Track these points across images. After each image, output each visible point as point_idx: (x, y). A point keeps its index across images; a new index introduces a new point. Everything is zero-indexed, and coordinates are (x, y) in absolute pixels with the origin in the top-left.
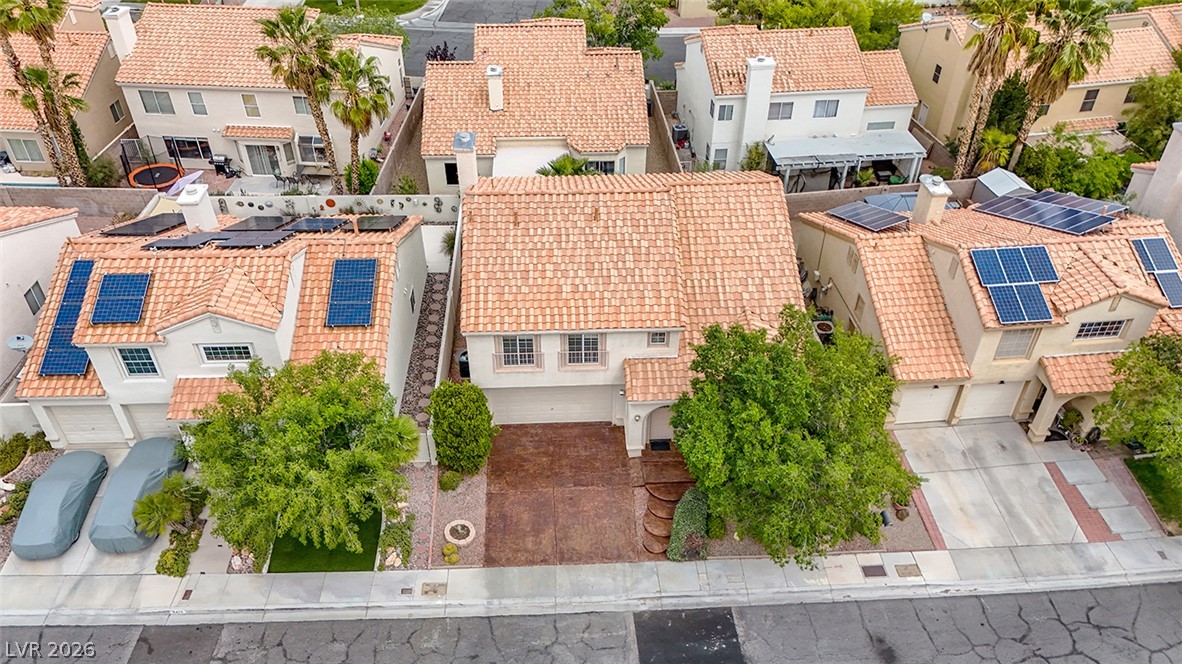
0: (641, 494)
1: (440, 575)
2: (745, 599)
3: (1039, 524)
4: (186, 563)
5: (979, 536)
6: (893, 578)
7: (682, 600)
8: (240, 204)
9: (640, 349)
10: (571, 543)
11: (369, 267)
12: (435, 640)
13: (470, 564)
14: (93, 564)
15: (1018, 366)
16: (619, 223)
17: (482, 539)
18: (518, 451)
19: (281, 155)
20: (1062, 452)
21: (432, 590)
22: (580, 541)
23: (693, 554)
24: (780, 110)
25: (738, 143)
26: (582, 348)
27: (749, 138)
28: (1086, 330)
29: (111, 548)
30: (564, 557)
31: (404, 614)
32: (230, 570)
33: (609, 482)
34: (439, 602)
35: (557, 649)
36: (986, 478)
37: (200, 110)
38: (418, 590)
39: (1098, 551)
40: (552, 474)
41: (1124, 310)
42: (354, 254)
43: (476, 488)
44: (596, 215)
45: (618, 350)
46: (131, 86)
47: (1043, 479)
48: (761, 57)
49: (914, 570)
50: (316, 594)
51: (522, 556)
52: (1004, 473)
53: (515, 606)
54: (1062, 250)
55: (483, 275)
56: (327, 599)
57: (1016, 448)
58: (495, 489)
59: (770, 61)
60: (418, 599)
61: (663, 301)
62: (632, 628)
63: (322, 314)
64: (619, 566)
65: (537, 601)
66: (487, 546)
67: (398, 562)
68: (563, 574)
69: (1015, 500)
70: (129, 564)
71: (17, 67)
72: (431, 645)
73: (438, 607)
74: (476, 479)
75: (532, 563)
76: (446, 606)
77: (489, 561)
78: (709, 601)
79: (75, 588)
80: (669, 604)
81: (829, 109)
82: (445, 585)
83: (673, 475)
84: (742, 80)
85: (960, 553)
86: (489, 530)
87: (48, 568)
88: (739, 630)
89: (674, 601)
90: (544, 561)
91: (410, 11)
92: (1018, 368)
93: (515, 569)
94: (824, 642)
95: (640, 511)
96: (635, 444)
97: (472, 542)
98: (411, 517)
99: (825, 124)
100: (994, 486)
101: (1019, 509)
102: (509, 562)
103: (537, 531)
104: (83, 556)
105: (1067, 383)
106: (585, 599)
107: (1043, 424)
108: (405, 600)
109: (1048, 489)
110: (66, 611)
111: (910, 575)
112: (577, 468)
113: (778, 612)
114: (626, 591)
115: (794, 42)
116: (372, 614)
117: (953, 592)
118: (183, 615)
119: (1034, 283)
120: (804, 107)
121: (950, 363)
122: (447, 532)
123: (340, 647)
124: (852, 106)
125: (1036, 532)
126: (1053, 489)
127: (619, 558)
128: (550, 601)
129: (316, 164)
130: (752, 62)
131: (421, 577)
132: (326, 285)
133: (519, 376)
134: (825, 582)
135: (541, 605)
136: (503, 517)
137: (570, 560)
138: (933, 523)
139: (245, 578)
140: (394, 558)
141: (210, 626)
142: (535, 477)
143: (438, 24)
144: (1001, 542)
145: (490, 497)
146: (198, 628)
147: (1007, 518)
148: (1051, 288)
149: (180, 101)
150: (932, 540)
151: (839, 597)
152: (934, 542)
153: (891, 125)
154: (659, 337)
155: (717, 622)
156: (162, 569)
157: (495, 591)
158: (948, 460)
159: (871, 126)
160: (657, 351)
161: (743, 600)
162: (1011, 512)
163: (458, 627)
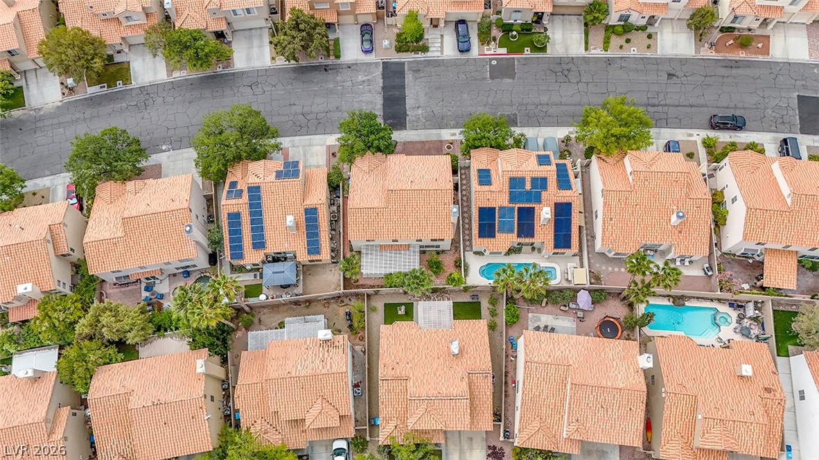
1: (453, 138)
3: (299, 151)
10: (421, 145)
13: (446, 140)
21: (454, 134)
51: (433, 142)
53: (434, 131)
60: (457, 132)
62: (407, 126)
64: (409, 141)
65: (429, 133)
66: (442, 145)
68: (423, 138)
73: (452, 131)
75: (431, 141)
79: (538, 135)
82: (451, 135)
90: (428, 141)
97: (446, 145)
100: (305, 161)
101: (302, 155)
102: (436, 141)
106: (418, 133)
114: (408, 135)
115: (299, 366)
117: (329, 135)
122: (452, 147)
128: (426, 133)
131: (457, 138)
136: (438, 152)
137: (421, 141)
138: (327, 154)
144: (311, 147)
147: (307, 153)
150: (329, 147)
157: (439, 135)
162: (305, 155)
163: (447, 127)
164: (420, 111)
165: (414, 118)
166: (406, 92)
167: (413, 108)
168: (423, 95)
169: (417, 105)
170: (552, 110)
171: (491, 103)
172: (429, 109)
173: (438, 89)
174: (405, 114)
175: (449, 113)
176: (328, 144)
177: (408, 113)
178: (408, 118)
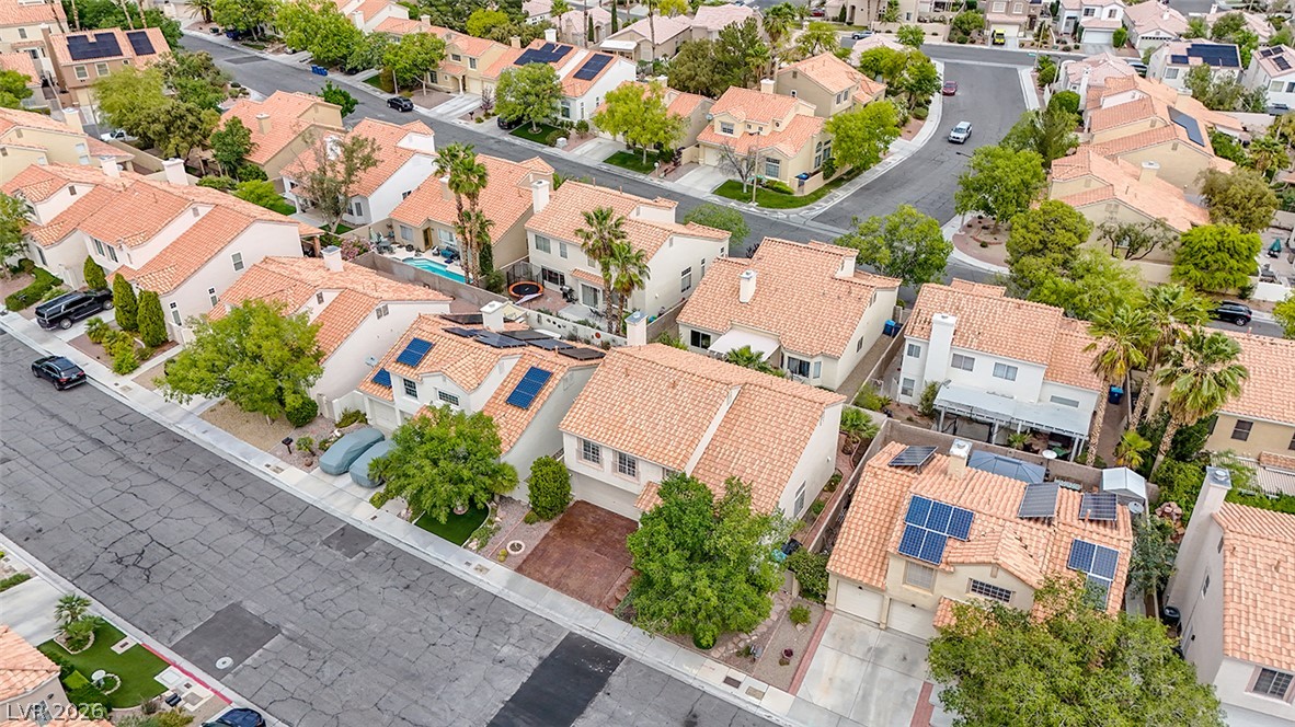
0: (628, 573)
1: (490, 564)
2: (639, 657)
3: (879, 714)
4: (383, 503)
5: (826, 700)
6: (740, 692)
7: (603, 639)
8: (549, 321)
9: (658, 477)
10: (568, 581)
11: (546, 375)
12: (461, 593)
13: (508, 566)
14: (348, 486)
15: (924, 596)
16: (685, 394)
17: (525, 557)
18: (582, 519)
21: (480, 569)
22: (573, 583)
23: (626, 617)
24: (962, 361)
25: (922, 378)
26: (626, 464)
27: (929, 378)
28: (979, 587)
29: (358, 481)
30: (558, 586)
31: (458, 574)
32: (399, 515)
33: (615, 558)
34: (479, 577)
35: (515, 627)
36: (869, 669)
37: (564, 255)
38: (474, 566)
40: (588, 540)
41: (1002, 581)
42: (543, 366)
43: (544, 528)
44: (674, 385)
45: (646, 473)
46: (532, 231)
47: (913, 691)
48: (945, 315)
49: (760, 695)
50: (426, 545)
51: (538, 575)
52: (886, 672)
53: (514, 597)
54: (989, 521)
55: (589, 399)
56: (430, 550)
57: (915, 663)
58: (552, 534)
60: (470, 570)
61: (678, 451)
62: (563, 638)
63: (508, 395)
64: (584, 605)
65: (527, 601)
66: (525, 561)
67: (475, 548)
68: (551, 594)
69: (876, 692)
70: (362, 492)
71: (460, 210)
72: (458, 594)
73: (477, 579)
74: (547, 523)
75: (540, 581)
76: (481, 580)
77: (519, 569)
78: (618, 648)
79: (333, 493)
80: (593, 637)
82: (488, 570)
85: (801, 702)
86: (532, 554)
87: (329, 479)
88: (618, 669)
89: (599, 637)
90: (547, 584)
91: (795, 207)
92: (924, 598)
93: (529, 580)
94: (659, 699)
95: (619, 583)
97: (519, 555)
98: (499, 528)
100: (870, 680)
101: (874, 699)
102: (529, 575)
103: (556, 566)
104: (347, 479)
106: (552, 612)
108: (464, 568)
109: (909, 697)
110: (323, 502)
111: (754, 696)
112: (605, 543)
113: (650, 671)
114: (577, 619)
116: (445, 567)
117: (773, 719)
118: (366, 526)
119: (945, 534)
121: (873, 573)
122: (509, 544)
123: (418, 574)
125: (871, 718)
126: (913, 702)
127: (588, 601)
128: (533, 604)
130: (937, 317)
131: (481, 560)
132: (520, 379)
133: (591, 469)
134: (695, 672)
136: (544, 550)
137: (561, 590)
138: (802, 677)
139: (403, 522)
140: (474, 545)
141: (373, 537)
142: (579, 536)
143: (809, 223)
144: (838, 711)
145: (547, 536)
146: (368, 535)
147: (858, 699)
148: (958, 543)
149: (555, 247)
150: (791, 686)
151: (696, 684)
153: (1076, 404)
155: (611, 659)
156: (372, 501)
157: (510, 585)
158: (854, 648)
159: (1053, 399)
161: (637, 656)
162: (865, 697)
163: (478, 592)
164: (506, 651)
165: (534, 644)
166: (496, 711)
167: (516, 666)
168: (463, 681)
169: (499, 667)
170: (255, 515)
171: (342, 585)
172: (482, 644)
173: (414, 677)
174: (545, 663)
175: (447, 612)
176: (789, 697)
177: (535, 663)
178: (547, 653)
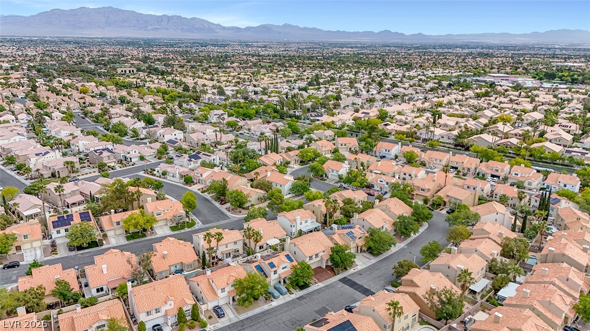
0: (329, 271)
5: (360, 263)
6: (356, 269)
7: (341, 277)
9: (323, 254)
19: (231, 254)
20: (362, 253)
22: (327, 277)
23: (339, 274)
24: (301, 224)
25: (296, 230)
26: (317, 255)
27: (298, 229)
28: (359, 238)
30: (327, 279)
32: (298, 292)
33: (324, 271)
38: (317, 286)
39: (371, 261)
41: (362, 235)
45: (320, 255)
49: (358, 268)
52: (359, 257)
54: (353, 230)
59: (299, 217)
70: (286, 295)
75: (324, 280)
77: (320, 282)
81: (306, 222)
83: (330, 268)
84: (295, 221)
85: (360, 265)
92: (355, 245)
94: (355, 276)
96: (324, 267)
97: (317, 281)
99: (307, 224)
103: (322, 278)
105: (360, 245)
107: (359, 251)
109: (364, 257)
112: (321, 271)
113: (349, 275)
120: (303, 222)
122: (314, 281)
124: (309, 221)
125: (365, 261)
127: (332, 277)
129: (236, 254)
133: (312, 262)
134: (351, 271)
135: (328, 283)
136: (318, 278)
139: (300, 292)
147: (363, 261)
148: (354, 235)
151: (353, 272)
152: (357, 265)
154: (324, 252)
155: (345, 278)
157: (324, 284)
159: (312, 223)
160: (324, 253)
161: (346, 275)
